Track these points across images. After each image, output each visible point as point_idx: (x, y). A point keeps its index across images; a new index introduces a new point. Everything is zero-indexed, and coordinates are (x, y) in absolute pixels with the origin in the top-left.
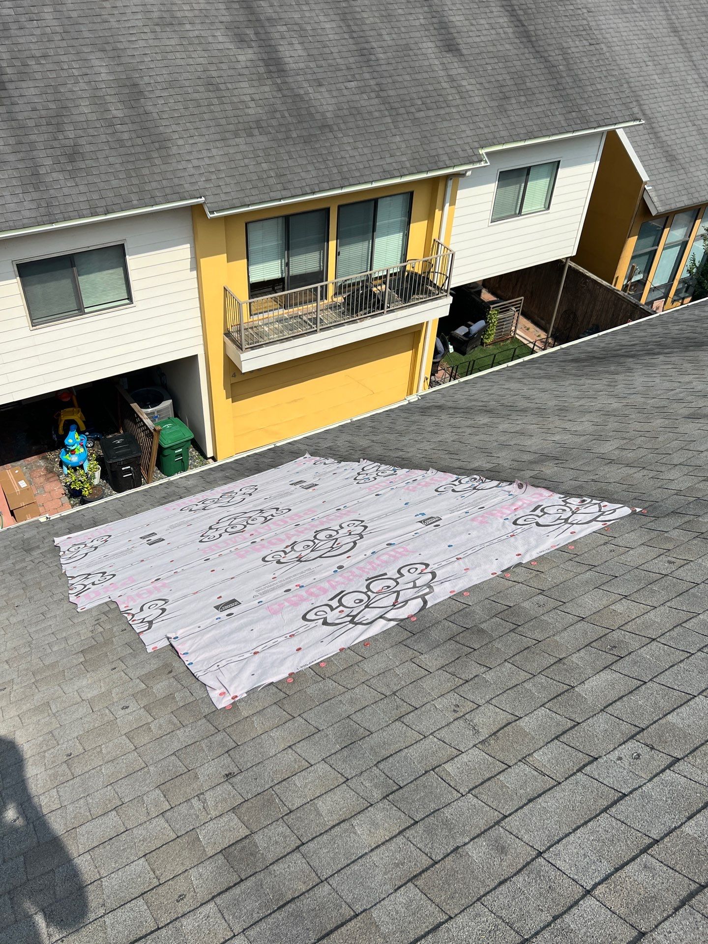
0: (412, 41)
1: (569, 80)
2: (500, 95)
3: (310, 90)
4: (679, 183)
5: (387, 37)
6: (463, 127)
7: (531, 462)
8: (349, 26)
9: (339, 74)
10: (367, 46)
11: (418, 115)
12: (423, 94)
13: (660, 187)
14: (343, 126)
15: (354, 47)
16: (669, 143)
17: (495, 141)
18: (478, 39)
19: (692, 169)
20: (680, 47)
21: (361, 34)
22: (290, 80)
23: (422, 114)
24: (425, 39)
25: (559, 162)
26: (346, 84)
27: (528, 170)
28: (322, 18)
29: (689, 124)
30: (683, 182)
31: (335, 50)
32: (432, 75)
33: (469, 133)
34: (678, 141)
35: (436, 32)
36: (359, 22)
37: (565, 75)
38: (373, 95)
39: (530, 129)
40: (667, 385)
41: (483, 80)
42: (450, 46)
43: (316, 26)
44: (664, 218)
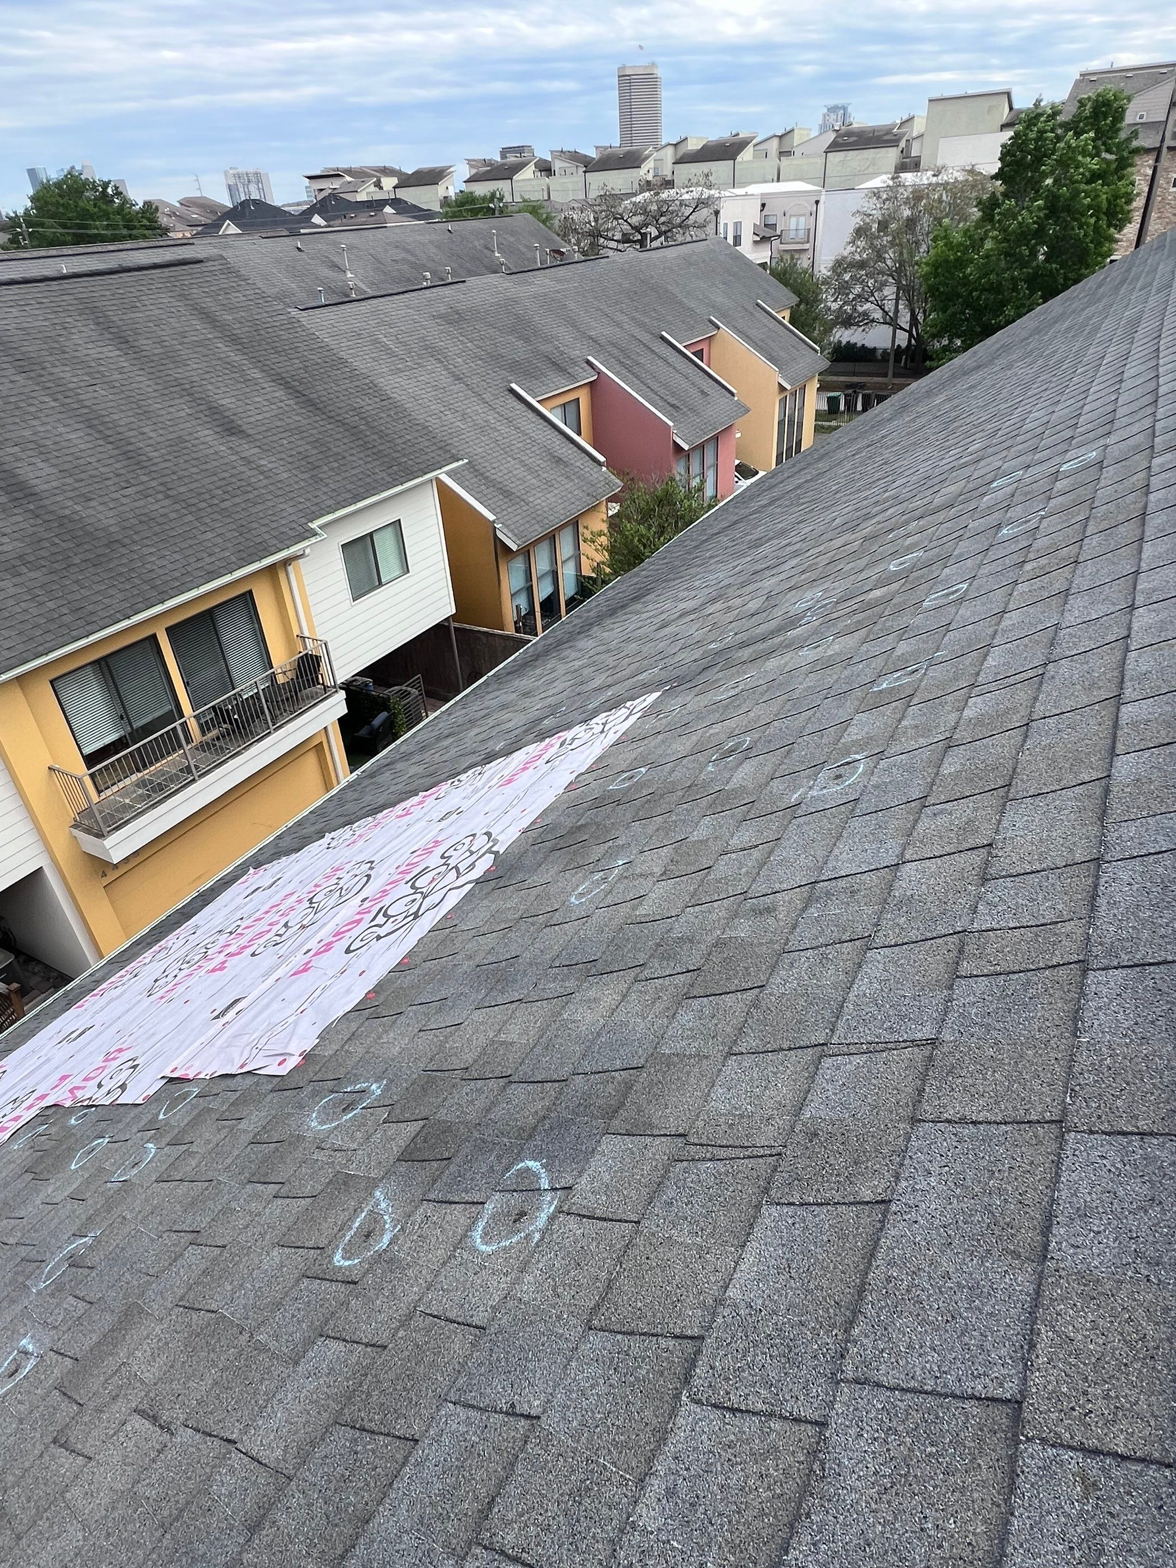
0: (184, 432)
1: (375, 437)
2: (309, 466)
3: (78, 508)
4: (524, 514)
5: (152, 435)
6: (283, 506)
7: (526, 731)
8: (100, 432)
9: (108, 483)
10: (130, 448)
11: (223, 505)
12: (219, 484)
13: (509, 522)
14: (136, 537)
15: (116, 452)
16: (499, 480)
17: (323, 512)
18: (260, 417)
19: (531, 499)
20: (469, 392)
21: (119, 437)
22: (47, 502)
23: (227, 504)
24: (199, 428)
25: (399, 520)
26: (120, 492)
27: (371, 535)
28: (62, 430)
29: (509, 459)
30: (529, 512)
31: (93, 460)
32: (222, 461)
33: (291, 510)
34: (506, 477)
35: (209, 419)
36: (110, 425)
37: (368, 433)
38: (160, 496)
39: (355, 492)
41: (283, 456)
42: (231, 429)
43: (58, 439)
44: (526, 552)
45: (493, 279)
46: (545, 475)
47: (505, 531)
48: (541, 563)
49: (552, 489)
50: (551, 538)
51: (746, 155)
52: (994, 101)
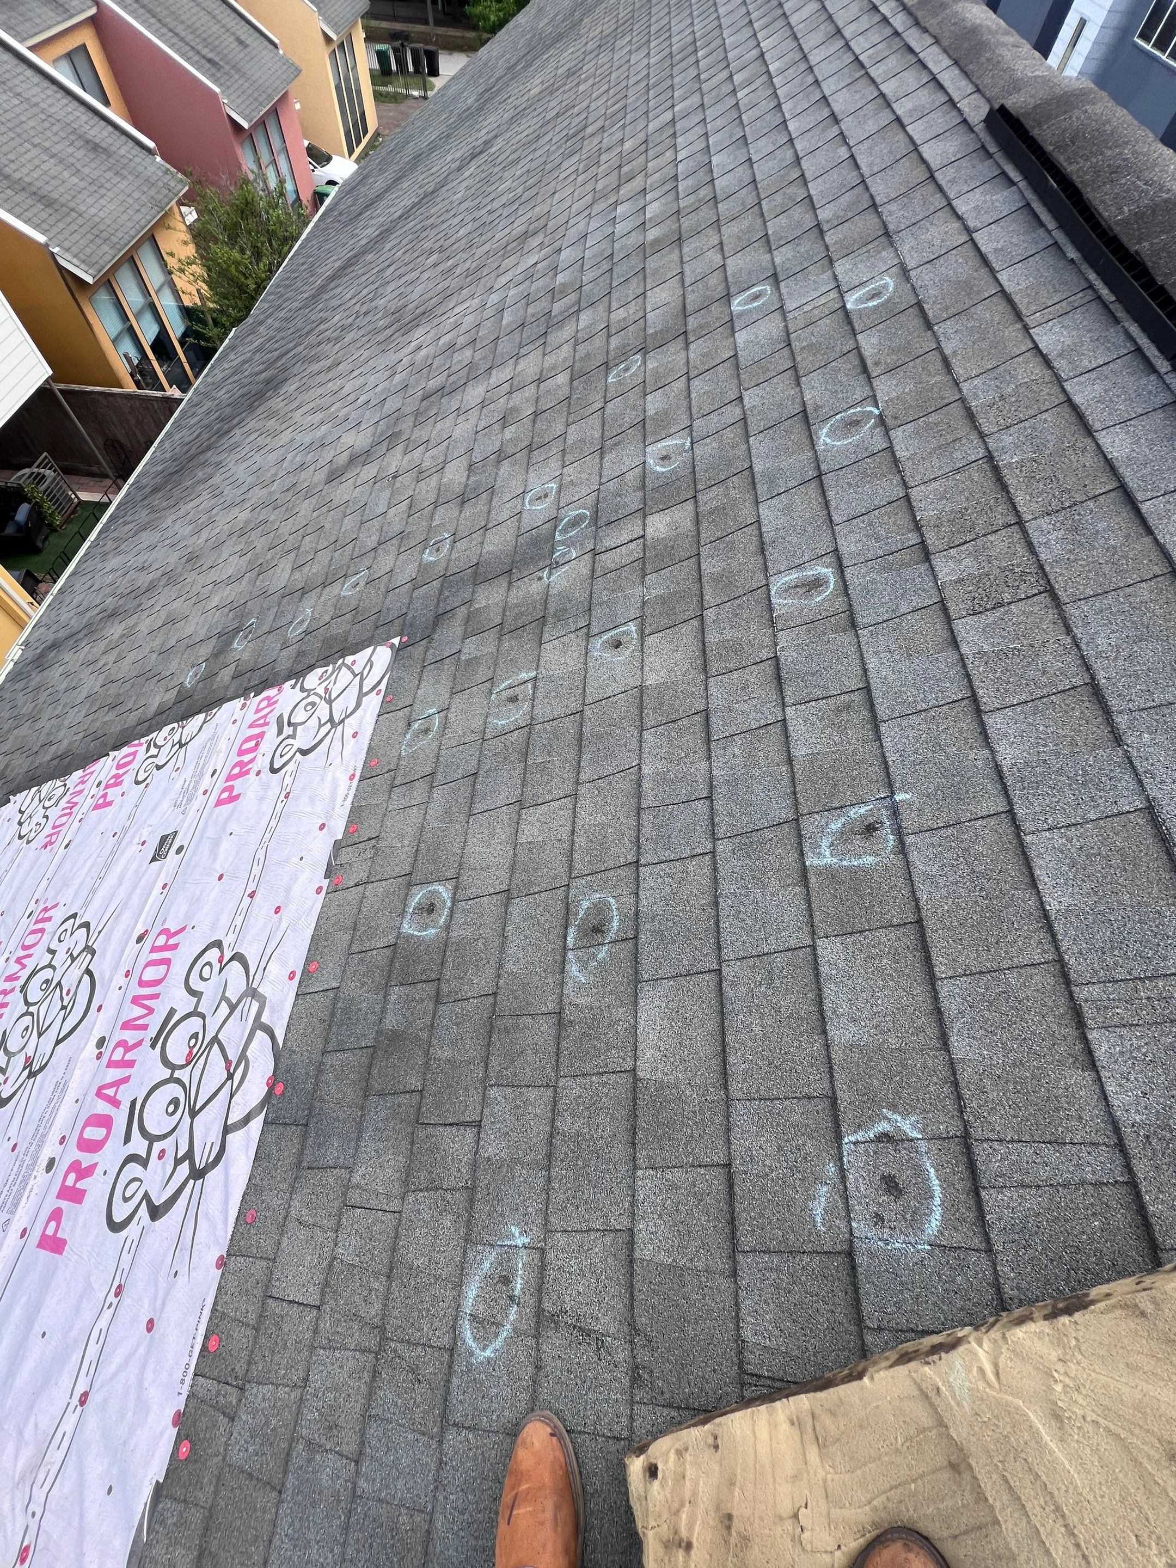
4: (83, 230)
7: (216, 656)
16: (27, 179)
19: (82, 208)
29: (27, 146)
30: (87, 227)
40: (272, 458)
44: (107, 282)
46: (86, 170)
47: (67, 256)
48: (132, 298)
49: (103, 191)
50: (130, 260)
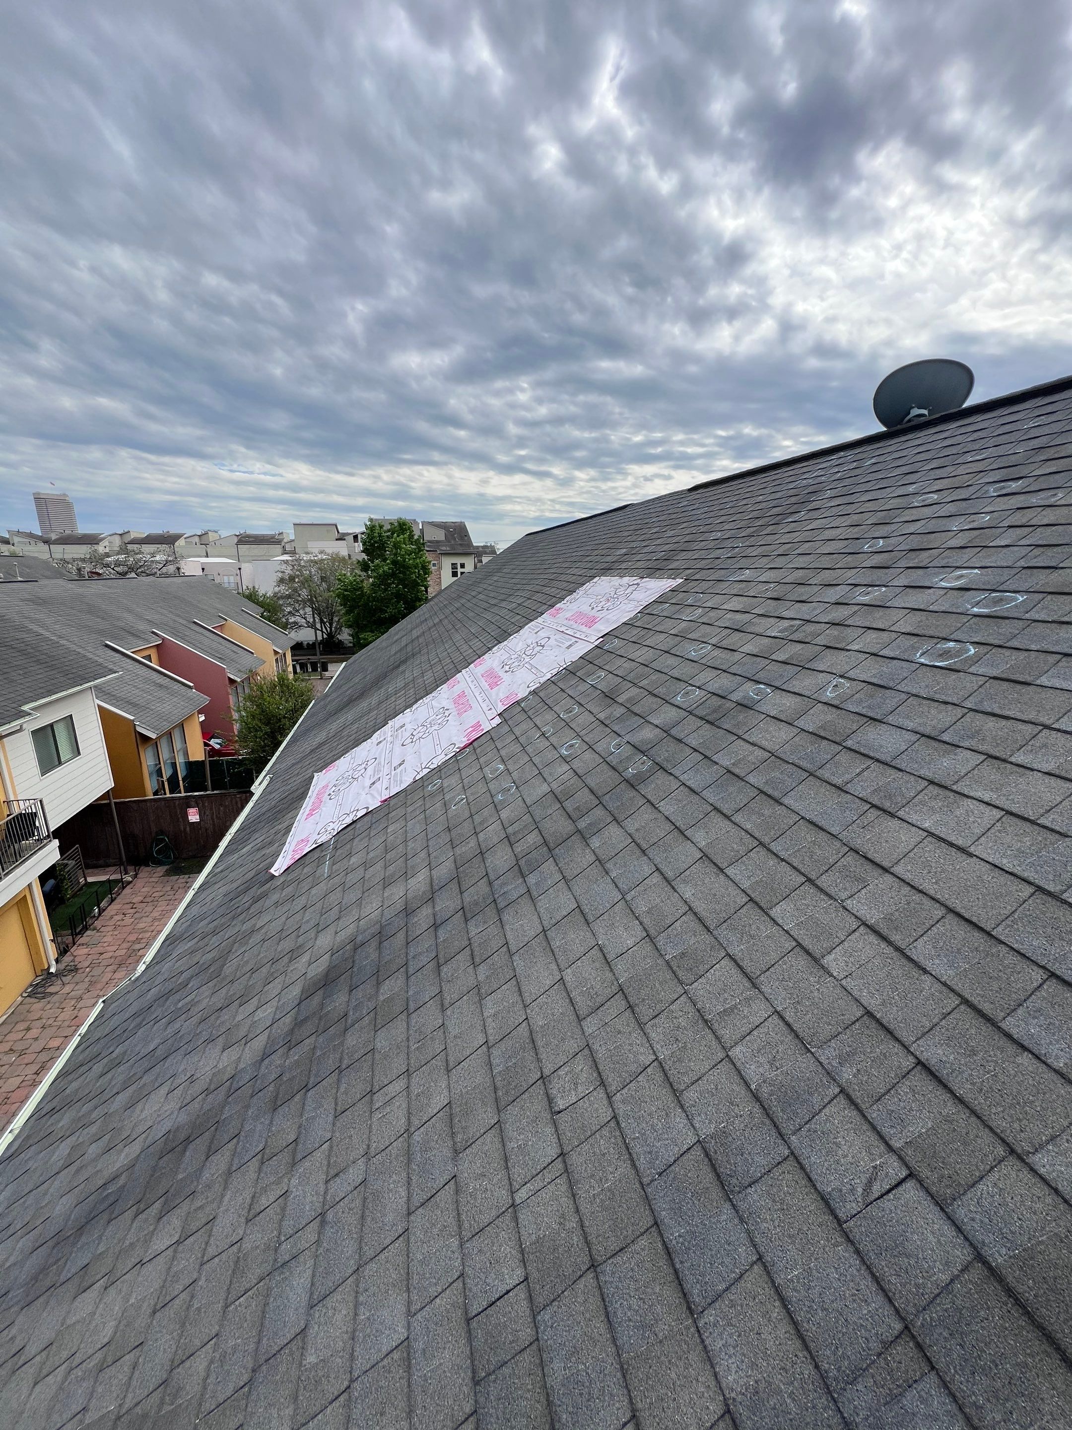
13: (144, 720)
17: (27, 700)
25: (71, 716)
27: (52, 725)
45: (60, 582)
46: (156, 694)
47: (142, 726)
49: (164, 702)
50: (169, 734)
51: (181, 542)
52: (329, 528)
